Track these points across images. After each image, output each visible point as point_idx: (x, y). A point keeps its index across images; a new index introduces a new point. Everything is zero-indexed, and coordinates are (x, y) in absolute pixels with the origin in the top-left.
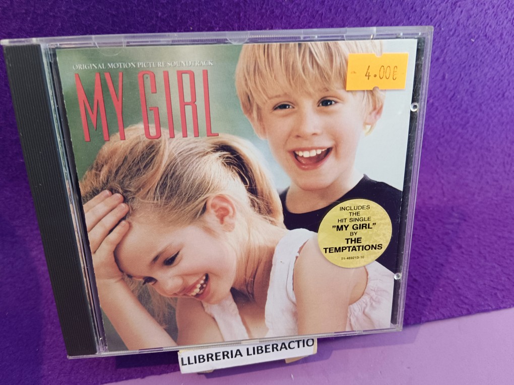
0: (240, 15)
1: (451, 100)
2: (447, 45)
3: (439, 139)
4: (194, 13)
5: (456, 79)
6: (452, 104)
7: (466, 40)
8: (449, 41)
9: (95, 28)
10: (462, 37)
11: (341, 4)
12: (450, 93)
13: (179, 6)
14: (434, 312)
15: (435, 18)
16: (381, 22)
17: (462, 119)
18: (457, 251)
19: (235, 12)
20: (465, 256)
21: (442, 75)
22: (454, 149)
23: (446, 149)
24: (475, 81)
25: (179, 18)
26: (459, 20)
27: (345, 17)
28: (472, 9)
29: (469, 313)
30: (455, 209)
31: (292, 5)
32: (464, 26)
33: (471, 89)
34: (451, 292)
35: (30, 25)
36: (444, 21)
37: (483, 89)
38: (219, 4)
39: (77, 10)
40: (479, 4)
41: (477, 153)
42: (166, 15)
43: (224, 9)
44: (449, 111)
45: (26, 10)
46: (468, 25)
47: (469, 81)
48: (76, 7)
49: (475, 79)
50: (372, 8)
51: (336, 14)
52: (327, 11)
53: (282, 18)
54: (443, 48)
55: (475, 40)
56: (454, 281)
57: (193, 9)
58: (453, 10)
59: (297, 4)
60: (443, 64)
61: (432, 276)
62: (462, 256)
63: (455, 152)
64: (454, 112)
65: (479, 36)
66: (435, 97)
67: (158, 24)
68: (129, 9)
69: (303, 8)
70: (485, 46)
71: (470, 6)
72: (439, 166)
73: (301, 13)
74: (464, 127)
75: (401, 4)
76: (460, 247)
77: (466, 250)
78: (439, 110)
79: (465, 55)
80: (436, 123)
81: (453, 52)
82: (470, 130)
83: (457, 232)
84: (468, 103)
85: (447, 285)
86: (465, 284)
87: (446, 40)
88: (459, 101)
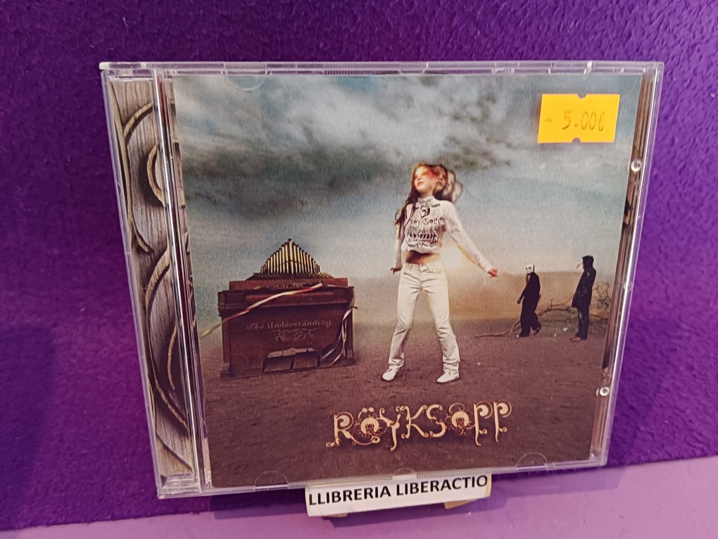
0: (419, 50)
1: (680, 172)
2: (679, 100)
3: (662, 224)
4: (363, 45)
5: (689, 146)
6: (682, 178)
7: (704, 94)
8: (683, 94)
10: (699, 90)
11: (547, 41)
12: (679, 164)
13: (346, 36)
14: (657, 451)
17: (694, 200)
18: (687, 373)
19: (414, 46)
20: (698, 381)
21: (671, 138)
22: (682, 239)
23: (672, 239)
24: (713, 150)
25: (344, 51)
26: (697, 68)
28: (714, 55)
29: (704, 455)
30: (683, 319)
31: (486, 40)
32: (702, 76)
33: (708, 160)
34: (680, 426)
35: (160, 49)
36: (677, 69)
38: (395, 35)
39: (221, 34)
41: (713, 246)
42: (328, 47)
43: (400, 42)
44: (677, 188)
46: (708, 74)
47: (705, 150)
49: (713, 147)
51: (540, 54)
54: (674, 103)
55: (716, 96)
56: (683, 412)
57: (363, 40)
58: (689, 56)
60: (672, 124)
61: (654, 404)
62: (694, 381)
63: (684, 243)
64: (684, 189)
66: (660, 167)
68: (286, 37)
69: (499, 43)
71: (712, 50)
72: (662, 261)
73: (496, 51)
74: (696, 210)
75: (624, 45)
76: (691, 368)
77: (700, 374)
78: (664, 186)
79: (701, 115)
80: (659, 202)
81: (686, 110)
82: (704, 215)
83: (686, 349)
84: (702, 178)
85: (674, 416)
86: (699, 417)
87: (677, 93)
88: (691, 175)
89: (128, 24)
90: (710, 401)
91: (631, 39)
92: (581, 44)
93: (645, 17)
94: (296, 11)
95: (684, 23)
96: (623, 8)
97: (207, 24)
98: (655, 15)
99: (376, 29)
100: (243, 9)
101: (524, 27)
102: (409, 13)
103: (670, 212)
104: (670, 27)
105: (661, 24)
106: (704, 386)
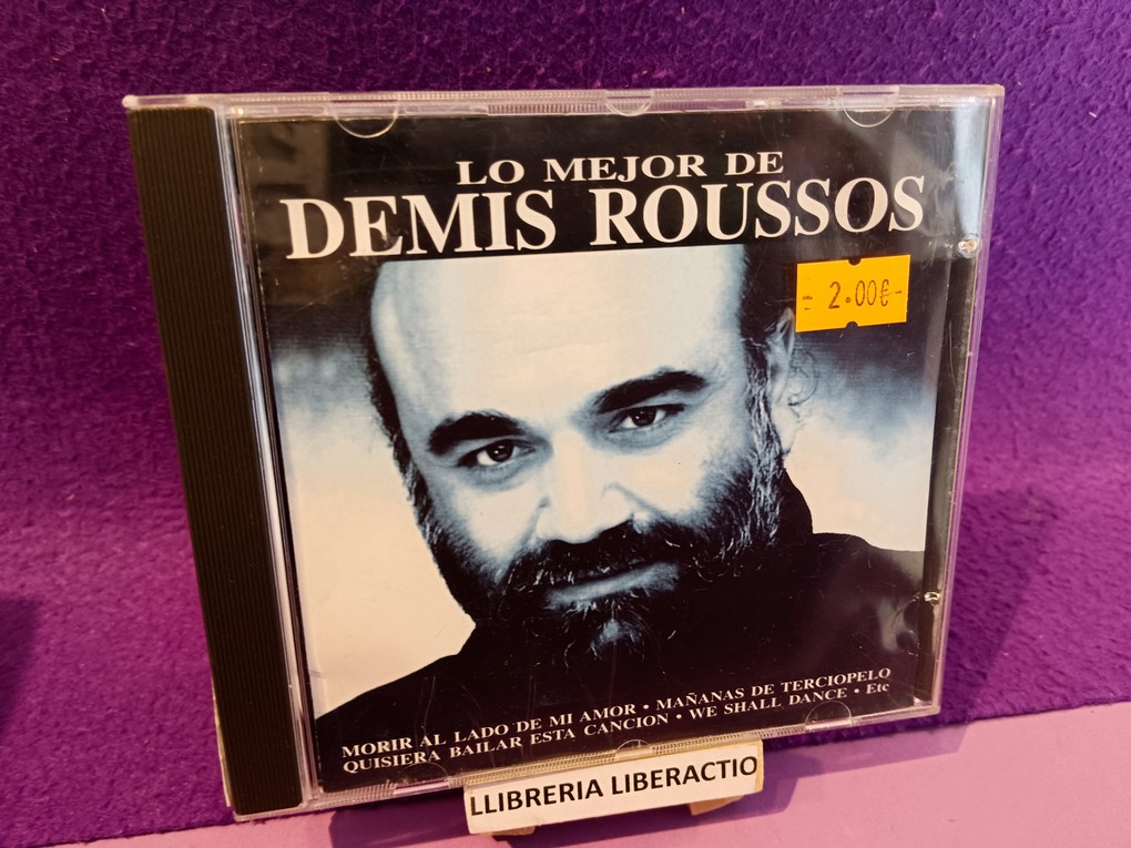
0: (588, 41)
1: (1046, 245)
2: (1031, 122)
3: (1018, 330)
4: (494, 37)
5: (1058, 199)
6: (1050, 254)
7: (1076, 112)
8: (1037, 111)
9: (295, 66)
10: (1067, 105)
11: (796, 21)
12: (1043, 229)
13: (465, 22)
14: (993, 700)
15: (999, 57)
16: (882, 61)
17: (1070, 290)
19: (580, 36)
21: (1023, 186)
22: (1049, 355)
23: (1032, 354)
24: (1101, 208)
25: (464, 48)
26: (1058, 66)
27: (806, 49)
28: (1087, 44)
29: (1066, 705)
31: (696, 22)
32: (1070, 82)
33: (1093, 226)
34: (1028, 660)
35: (164, 56)
36: (1021, 67)
37: (1119, 227)
38: (546, 17)
39: (260, 27)
40: (1104, 36)
42: (438, 41)
43: (555, 30)
44: (1041, 270)
45: (159, 25)
46: (1080, 78)
47: (1088, 208)
48: (258, 20)
49: (1101, 203)
50: (863, 31)
51: (786, 43)
52: (768, 35)
53: (674, 49)
54: (1022, 126)
55: (1099, 116)
56: (1033, 639)
57: (494, 29)
58: (1042, 44)
59: (704, 20)
60: (1025, 162)
61: (986, 628)
64: (1053, 274)
65: (1108, 106)
66: (1009, 234)
67: (422, 60)
68: (365, 26)
69: (718, 28)
70: (1124, 129)
71: (1083, 37)
72: (1014, 390)
73: (714, 39)
74: (1074, 307)
75: (924, 25)
78: (1017, 267)
79: (1075, 147)
80: (1012, 294)
81: (1048, 138)
82: (1087, 319)
84: (1085, 254)
85: (1019, 646)
86: (1058, 646)
87: (1028, 110)
88: (1064, 248)
89: (111, 18)
90: (1075, 621)
91: (936, 14)
97: (236, 11)
99: (515, 10)
103: (1031, 310)
106: (1065, 599)
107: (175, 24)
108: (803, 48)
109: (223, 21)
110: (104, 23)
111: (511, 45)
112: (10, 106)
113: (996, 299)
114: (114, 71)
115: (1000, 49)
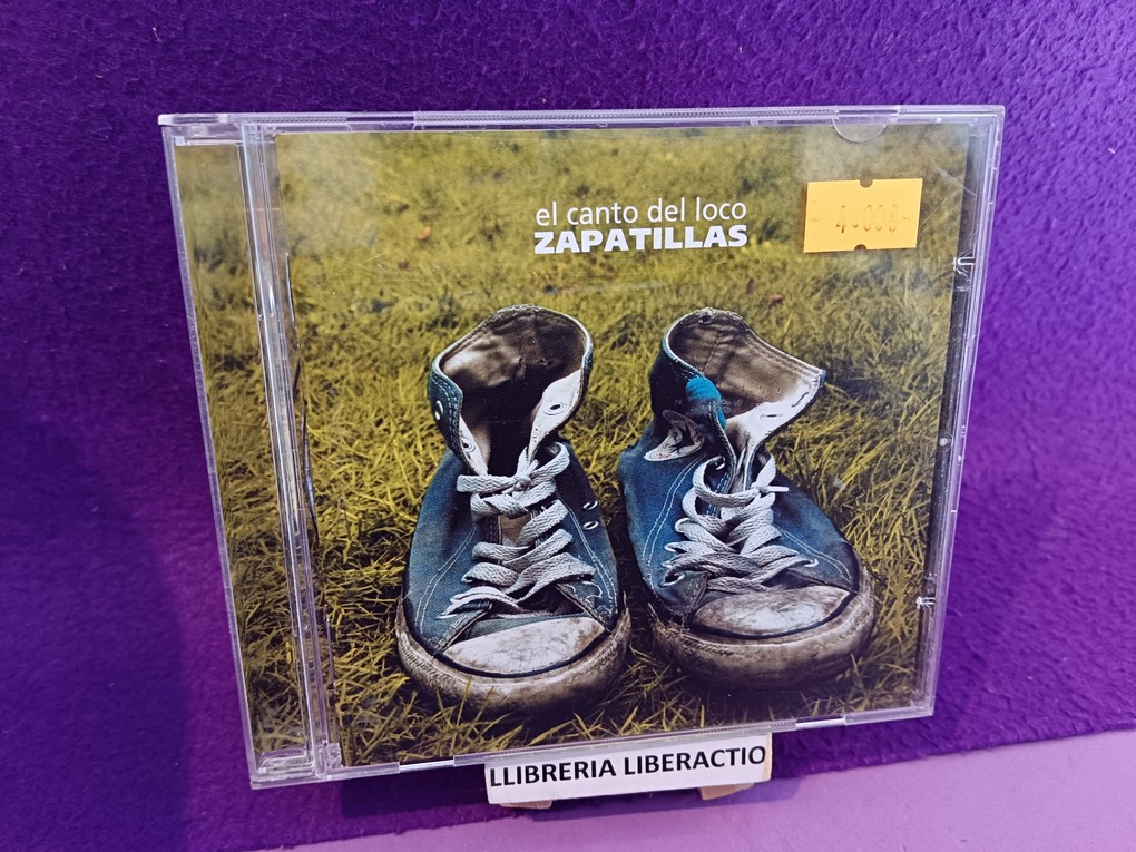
0: (644, 77)
1: (1058, 273)
2: (1060, 159)
3: (1029, 356)
4: (553, 68)
5: (1073, 231)
6: (1061, 282)
7: (1098, 149)
8: (1064, 150)
9: (352, 91)
10: (1090, 144)
11: (851, 63)
12: (1058, 260)
13: (525, 54)
14: (1015, 725)
15: (1038, 100)
17: (1078, 317)
18: (1063, 598)
19: (637, 71)
20: (1080, 610)
21: (1044, 220)
22: (1059, 380)
23: (1043, 380)
24: (1110, 238)
25: (521, 79)
26: (1088, 107)
28: (1114, 86)
29: (1090, 731)
30: (1059, 509)
31: (753, 61)
32: (1096, 121)
33: (1102, 254)
34: (1052, 684)
35: (216, 77)
36: (1057, 108)
37: (1125, 255)
38: (605, 52)
39: (319, 52)
40: (1130, 77)
41: (1107, 390)
42: (498, 71)
43: (613, 65)
44: (1053, 298)
45: (213, 45)
46: (1104, 117)
47: (1099, 237)
49: (1110, 232)
50: (914, 75)
51: (839, 84)
52: (821, 76)
53: (729, 87)
54: (1050, 164)
55: (1117, 152)
56: (1057, 661)
57: (553, 62)
58: (1076, 87)
59: (763, 60)
60: (1048, 197)
61: (1011, 650)
62: (1075, 610)
63: (1062, 385)
64: (1063, 300)
65: (1125, 143)
66: (1028, 265)
67: (479, 89)
68: (425, 55)
69: (774, 68)
71: (1112, 79)
72: (1027, 415)
73: (768, 78)
74: (1082, 333)
75: (973, 70)
76: (1070, 590)
77: (1083, 598)
79: (1093, 181)
80: (1025, 320)
81: (1071, 173)
82: (1094, 340)
83: (1063, 558)
84: (1093, 281)
85: (1043, 669)
86: (1082, 668)
87: (1057, 148)
88: (1075, 277)
89: (162, 37)
90: (1100, 643)
91: (985, 60)
92: (905, 67)
93: (1007, 24)
94: (443, 14)
95: (1068, 36)
96: (973, 10)
98: (1023, 22)
99: (575, 44)
100: (356, 9)
101: (813, 41)
102: (627, 18)
103: (1041, 336)
104: (1047, 41)
105: (1032, 36)
106: (1090, 619)
107: (230, 45)
108: (855, 90)
109: (281, 44)
110: (154, 41)
111: (568, 78)
112: (47, 123)
113: (1010, 327)
114: (161, 90)
115: (1040, 92)
